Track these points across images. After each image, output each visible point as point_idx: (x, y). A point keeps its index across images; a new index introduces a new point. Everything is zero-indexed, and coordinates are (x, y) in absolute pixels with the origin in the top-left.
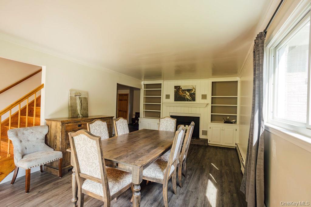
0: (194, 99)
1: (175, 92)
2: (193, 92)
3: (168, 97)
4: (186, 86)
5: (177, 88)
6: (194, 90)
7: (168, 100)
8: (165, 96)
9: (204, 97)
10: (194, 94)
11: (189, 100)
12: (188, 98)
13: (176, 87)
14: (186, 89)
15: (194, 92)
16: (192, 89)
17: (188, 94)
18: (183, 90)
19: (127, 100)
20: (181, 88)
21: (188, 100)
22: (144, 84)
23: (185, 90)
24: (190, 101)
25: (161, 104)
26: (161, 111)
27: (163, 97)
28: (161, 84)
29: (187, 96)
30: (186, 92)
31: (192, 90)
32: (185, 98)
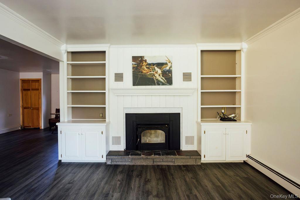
0: (169, 81)
1: (133, 68)
2: (168, 68)
3: (119, 77)
4: (155, 56)
5: (138, 61)
6: (169, 65)
7: (119, 83)
8: (113, 77)
9: (187, 77)
10: (170, 71)
11: (161, 82)
12: (160, 79)
13: (135, 58)
14: (155, 62)
15: (170, 68)
16: (166, 62)
17: (160, 71)
18: (150, 64)
19: (38, 89)
20: (146, 61)
21: (159, 83)
22: (68, 52)
23: (153, 64)
24: (163, 84)
25: (106, 91)
26: (107, 106)
27: (110, 77)
28: (104, 52)
29: (157, 75)
30: (156, 68)
31: (166, 64)
32: (153, 79)
